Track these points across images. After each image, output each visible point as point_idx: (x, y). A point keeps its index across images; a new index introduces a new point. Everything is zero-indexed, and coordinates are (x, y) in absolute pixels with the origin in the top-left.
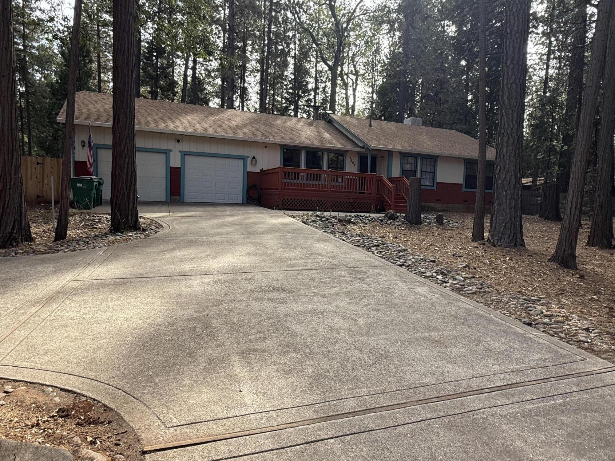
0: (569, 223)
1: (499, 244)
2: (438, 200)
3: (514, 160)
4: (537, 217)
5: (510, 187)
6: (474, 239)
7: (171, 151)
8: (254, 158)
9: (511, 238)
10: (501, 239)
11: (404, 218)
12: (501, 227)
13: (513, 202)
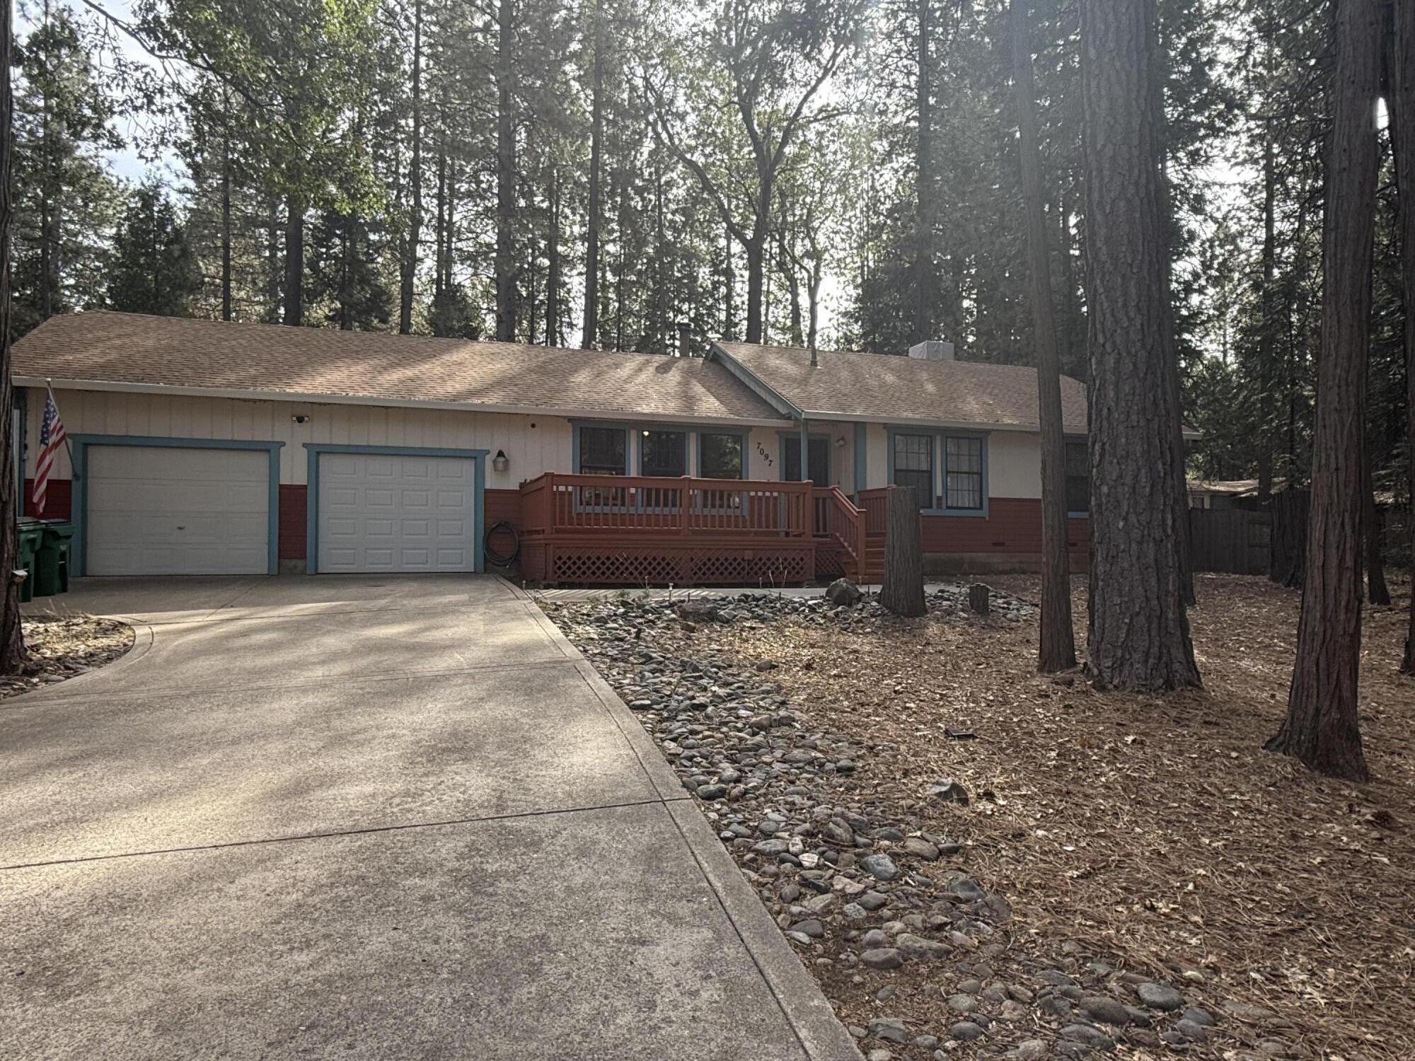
0: (1323, 617)
1: (1116, 682)
2: (995, 544)
3: (1142, 423)
4: (1263, 579)
5: (1136, 503)
6: (1046, 665)
7: (284, 444)
8: (501, 454)
9: (1151, 661)
10: (1122, 665)
11: (880, 598)
12: (1120, 629)
13: (1150, 549)
